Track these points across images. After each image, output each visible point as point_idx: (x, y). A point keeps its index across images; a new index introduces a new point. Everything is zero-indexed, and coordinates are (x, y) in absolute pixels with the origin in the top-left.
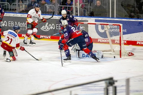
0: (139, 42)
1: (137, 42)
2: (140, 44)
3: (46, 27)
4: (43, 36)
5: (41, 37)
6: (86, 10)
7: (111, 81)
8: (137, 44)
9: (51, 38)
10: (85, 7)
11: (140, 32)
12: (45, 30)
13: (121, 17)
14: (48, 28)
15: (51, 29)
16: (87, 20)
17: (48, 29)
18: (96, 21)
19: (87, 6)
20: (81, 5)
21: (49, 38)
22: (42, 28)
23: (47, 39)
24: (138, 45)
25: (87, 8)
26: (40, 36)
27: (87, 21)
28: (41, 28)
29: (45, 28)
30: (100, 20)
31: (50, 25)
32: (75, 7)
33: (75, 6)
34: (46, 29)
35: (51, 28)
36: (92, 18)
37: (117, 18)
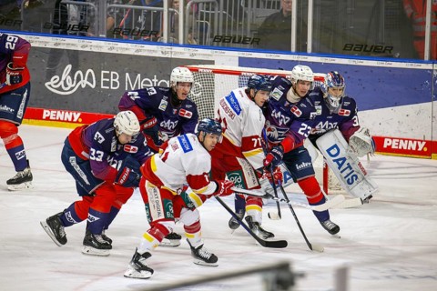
0: (392, 139)
1: (386, 140)
2: (393, 147)
3: (65, 81)
4: (53, 112)
5: (46, 113)
6: (209, 24)
7: (284, 275)
8: (385, 146)
9: (80, 120)
10: (205, 11)
11: (396, 105)
12: (60, 89)
13: (331, 52)
14: (70, 85)
15: (83, 86)
16: (210, 59)
17: (72, 89)
18: (242, 62)
19: (213, 10)
20: (192, 5)
21: (73, 118)
22: (52, 82)
23: (68, 121)
24: (389, 150)
25: (213, 14)
26: (42, 112)
27: (212, 62)
28: (47, 84)
29: (62, 83)
30: (256, 59)
31: (79, 72)
32: (169, 12)
33: (168, 7)
34: (66, 86)
35: (84, 83)
36: (227, 53)
37: (316, 52)
